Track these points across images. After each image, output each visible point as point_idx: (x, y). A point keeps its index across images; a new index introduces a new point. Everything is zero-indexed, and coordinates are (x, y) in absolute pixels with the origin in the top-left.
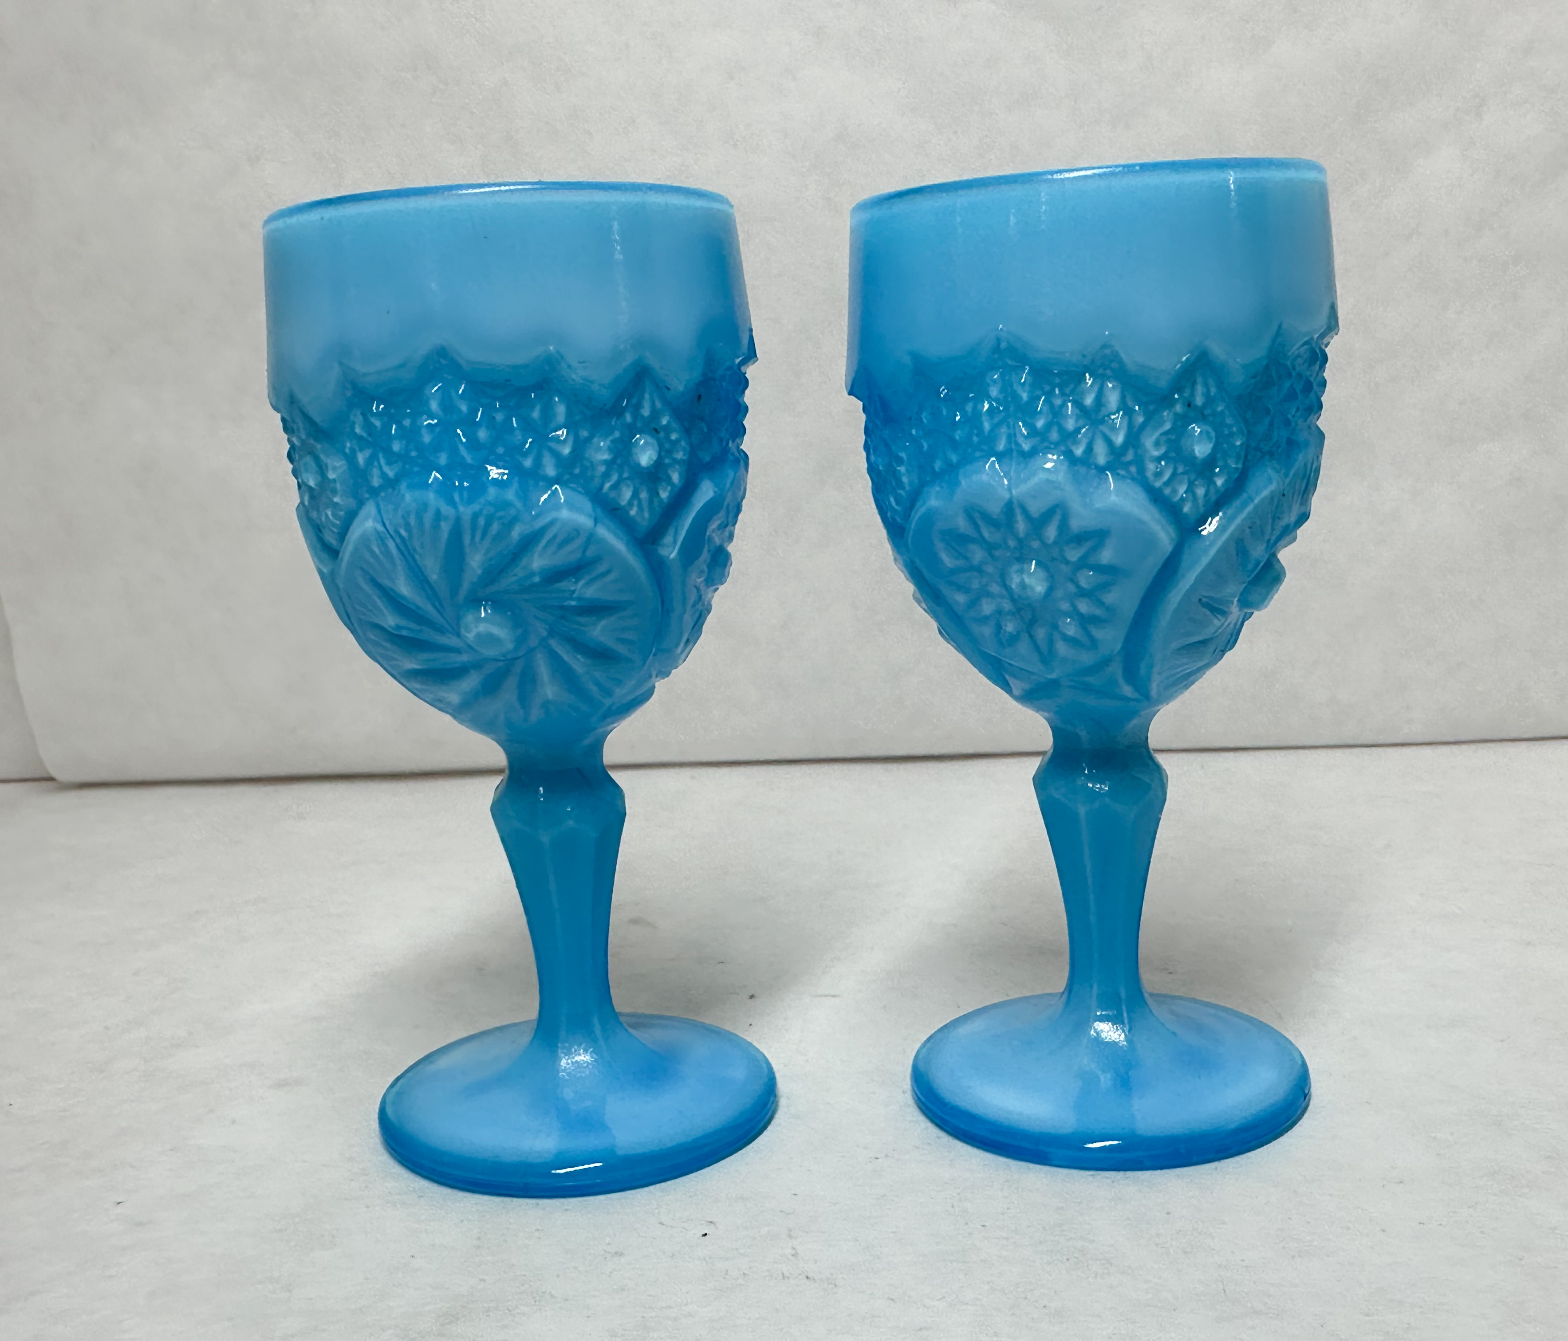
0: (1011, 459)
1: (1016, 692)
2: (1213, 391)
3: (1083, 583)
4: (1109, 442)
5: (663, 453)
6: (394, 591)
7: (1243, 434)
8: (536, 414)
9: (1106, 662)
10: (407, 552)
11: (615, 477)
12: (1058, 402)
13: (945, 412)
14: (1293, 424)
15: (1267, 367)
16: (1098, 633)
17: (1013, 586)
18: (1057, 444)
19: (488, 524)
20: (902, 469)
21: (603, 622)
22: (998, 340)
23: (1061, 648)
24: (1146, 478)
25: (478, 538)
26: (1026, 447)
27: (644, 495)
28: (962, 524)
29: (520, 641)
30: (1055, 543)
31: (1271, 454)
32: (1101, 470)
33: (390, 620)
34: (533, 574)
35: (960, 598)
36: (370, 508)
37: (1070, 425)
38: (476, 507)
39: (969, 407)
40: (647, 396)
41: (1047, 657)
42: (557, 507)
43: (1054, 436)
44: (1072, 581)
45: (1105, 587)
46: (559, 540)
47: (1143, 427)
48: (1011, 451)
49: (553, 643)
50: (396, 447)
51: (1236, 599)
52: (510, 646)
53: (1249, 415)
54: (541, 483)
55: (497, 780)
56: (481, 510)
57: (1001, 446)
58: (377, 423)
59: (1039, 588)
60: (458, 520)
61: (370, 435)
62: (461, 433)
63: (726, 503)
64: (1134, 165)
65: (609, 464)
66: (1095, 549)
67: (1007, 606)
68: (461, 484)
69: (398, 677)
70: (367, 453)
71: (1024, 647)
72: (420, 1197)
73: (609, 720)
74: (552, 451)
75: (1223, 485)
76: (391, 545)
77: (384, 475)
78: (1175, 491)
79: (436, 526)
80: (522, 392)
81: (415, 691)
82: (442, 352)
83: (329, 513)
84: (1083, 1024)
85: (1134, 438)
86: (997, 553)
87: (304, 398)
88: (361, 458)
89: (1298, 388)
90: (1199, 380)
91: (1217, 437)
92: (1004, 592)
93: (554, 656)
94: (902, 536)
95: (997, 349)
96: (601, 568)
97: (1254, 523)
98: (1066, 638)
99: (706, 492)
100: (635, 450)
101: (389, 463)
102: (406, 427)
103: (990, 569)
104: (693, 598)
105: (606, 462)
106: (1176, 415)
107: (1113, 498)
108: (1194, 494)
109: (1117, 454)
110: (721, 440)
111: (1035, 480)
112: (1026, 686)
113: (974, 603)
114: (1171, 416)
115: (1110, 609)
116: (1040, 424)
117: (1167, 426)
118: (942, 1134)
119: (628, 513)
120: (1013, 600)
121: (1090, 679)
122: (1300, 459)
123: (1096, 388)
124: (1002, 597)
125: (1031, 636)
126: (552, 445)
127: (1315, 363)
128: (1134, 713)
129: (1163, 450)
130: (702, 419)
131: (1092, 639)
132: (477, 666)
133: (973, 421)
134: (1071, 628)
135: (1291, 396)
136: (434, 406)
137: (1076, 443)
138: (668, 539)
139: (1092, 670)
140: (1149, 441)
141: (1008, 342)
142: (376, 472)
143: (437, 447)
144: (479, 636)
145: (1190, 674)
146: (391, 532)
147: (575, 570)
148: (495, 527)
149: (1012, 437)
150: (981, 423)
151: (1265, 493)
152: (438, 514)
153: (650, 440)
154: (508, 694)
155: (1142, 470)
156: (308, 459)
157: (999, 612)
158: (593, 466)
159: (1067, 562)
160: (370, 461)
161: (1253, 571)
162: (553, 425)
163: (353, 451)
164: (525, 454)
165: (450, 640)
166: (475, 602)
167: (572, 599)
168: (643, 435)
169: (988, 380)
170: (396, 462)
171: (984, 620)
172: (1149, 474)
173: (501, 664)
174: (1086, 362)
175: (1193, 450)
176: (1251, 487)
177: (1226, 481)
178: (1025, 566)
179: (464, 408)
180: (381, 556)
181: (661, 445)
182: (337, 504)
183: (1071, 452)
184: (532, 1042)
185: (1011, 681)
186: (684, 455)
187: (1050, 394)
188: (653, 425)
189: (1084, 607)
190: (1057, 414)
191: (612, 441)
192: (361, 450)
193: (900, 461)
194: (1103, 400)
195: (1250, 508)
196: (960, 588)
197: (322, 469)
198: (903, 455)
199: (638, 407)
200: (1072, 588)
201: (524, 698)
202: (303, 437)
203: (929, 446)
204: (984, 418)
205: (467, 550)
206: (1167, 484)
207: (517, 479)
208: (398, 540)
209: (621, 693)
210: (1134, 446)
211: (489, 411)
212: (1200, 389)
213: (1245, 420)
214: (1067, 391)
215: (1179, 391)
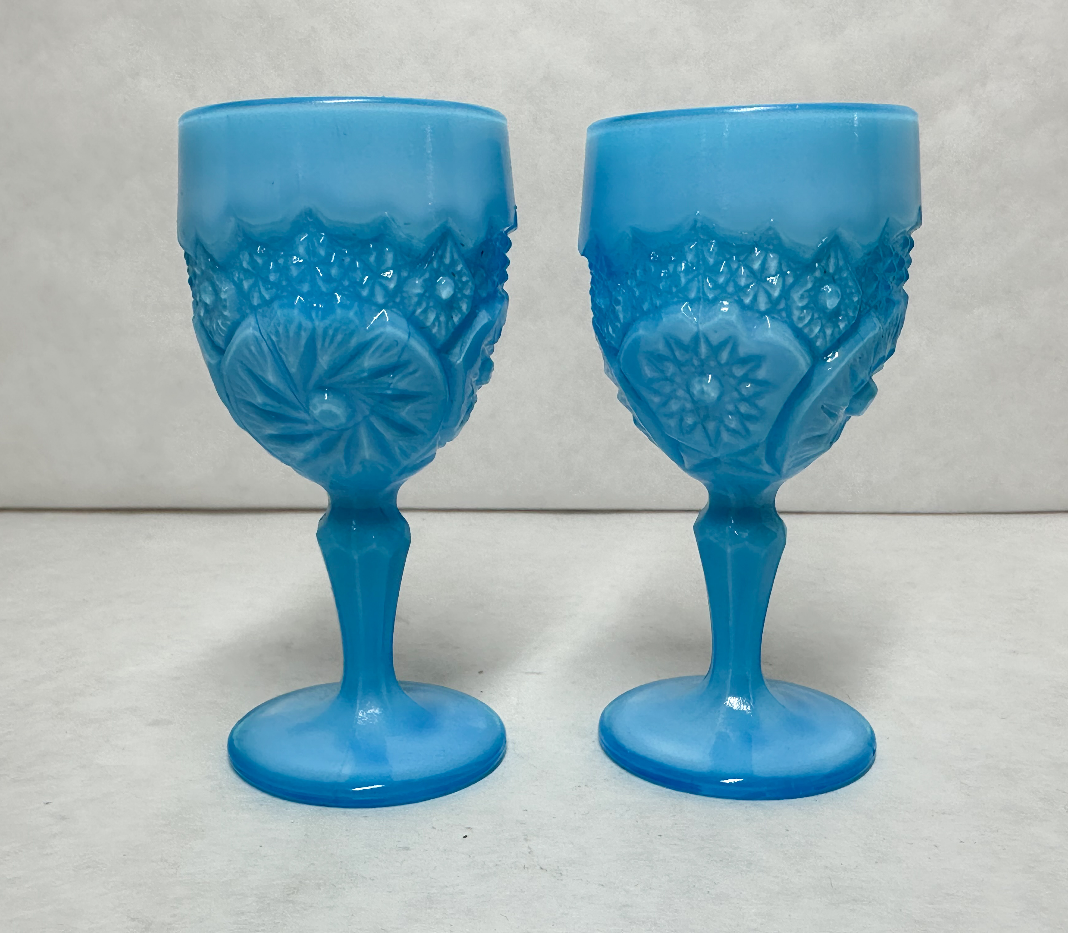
0: (699, 304)
1: (687, 465)
2: (841, 263)
3: (744, 392)
4: (769, 295)
5: (457, 290)
6: (263, 378)
7: (859, 293)
8: (372, 259)
9: (755, 447)
10: (275, 351)
11: (424, 305)
12: (735, 266)
13: (653, 270)
14: (891, 288)
15: (877, 248)
16: (752, 427)
17: (695, 392)
18: (732, 295)
19: (334, 336)
20: (619, 308)
21: (408, 408)
22: (696, 221)
23: (725, 437)
24: (793, 320)
25: (327, 344)
26: (711, 296)
27: (442, 319)
28: (661, 347)
29: (350, 417)
30: (727, 363)
31: (876, 308)
32: (763, 314)
33: (259, 399)
34: (363, 371)
35: (657, 400)
36: (251, 320)
37: (743, 282)
38: (327, 322)
39: (671, 267)
40: (448, 249)
41: (714, 441)
42: (384, 324)
43: (731, 289)
44: (736, 390)
45: (757, 395)
46: (383, 348)
47: (792, 286)
48: (700, 299)
49: (373, 419)
50: (272, 278)
51: (846, 407)
52: (343, 420)
53: (863, 280)
54: (373, 308)
55: (320, 515)
56: (330, 325)
57: (693, 295)
58: (259, 261)
59: (713, 394)
60: (314, 330)
61: (253, 268)
62: (319, 270)
63: (494, 327)
64: (795, 105)
65: (421, 296)
66: (754, 369)
67: (689, 406)
68: (318, 306)
69: (259, 439)
70: (251, 281)
71: (698, 435)
72: (261, 805)
73: (404, 475)
74: (382, 285)
75: (844, 328)
76: (264, 345)
77: (261, 297)
78: (811, 331)
79: (298, 334)
80: (364, 244)
81: (271, 450)
82: (309, 213)
83: (220, 322)
84: (721, 699)
85: (786, 293)
86: (684, 369)
87: (208, 242)
88: (246, 285)
89: (895, 263)
90: (832, 255)
91: (842, 296)
92: (687, 396)
93: (372, 429)
94: (616, 354)
95: (694, 227)
96: (411, 369)
97: (862, 355)
98: (728, 429)
99: (483, 318)
100: (437, 287)
101: (267, 289)
102: (280, 264)
103: (678, 379)
104: (469, 392)
105: (419, 295)
106: (816, 278)
107: (770, 334)
108: (824, 333)
109: (773, 305)
110: (494, 282)
111: (716, 319)
112: (696, 462)
113: (665, 404)
114: (813, 279)
115: (762, 411)
116: (721, 280)
117: (809, 286)
118: (623, 771)
119: (431, 331)
120: (694, 402)
121: (742, 459)
122: (895, 312)
123: (762, 258)
124: (686, 399)
125: (704, 428)
126: (384, 282)
127: (907, 247)
128: (767, 484)
129: (804, 303)
130: (483, 267)
131: (747, 431)
132: (319, 433)
133: (674, 277)
134: (733, 423)
135: (891, 269)
136: (301, 250)
137: (747, 295)
138: (457, 350)
139: (744, 452)
140: (796, 296)
141: (702, 223)
142: (256, 295)
143: (301, 281)
144: (323, 412)
145: (808, 459)
146: (266, 338)
147: (393, 369)
148: (339, 337)
149: (701, 290)
150: (680, 279)
151: (871, 335)
152: (300, 327)
153: (449, 280)
154: (338, 455)
155: (790, 315)
156: (206, 284)
157: (683, 410)
158: (410, 297)
159: (734, 377)
160: (252, 287)
161: (857, 388)
162: (383, 268)
163: (241, 281)
164: (363, 287)
165: (302, 415)
166: (321, 388)
167: (388, 388)
168: (445, 278)
169: (686, 248)
170: (271, 288)
171: (671, 415)
172: (795, 318)
173: (335, 433)
174: (756, 239)
175: (826, 303)
176: (862, 329)
177: (846, 325)
178: (704, 379)
179: (322, 252)
180: (256, 353)
181: (456, 285)
182: (226, 316)
183: (742, 301)
184: (338, 697)
185: (685, 458)
186: (471, 292)
187: (729, 261)
188: (451, 270)
189: (744, 408)
190: (733, 275)
191: (425, 281)
192: (246, 279)
193: (618, 303)
194: (767, 266)
195: (861, 344)
196: (656, 392)
197: (216, 292)
198: (620, 298)
199: (442, 257)
200: (735, 395)
201: (349, 457)
202: (203, 268)
203: (640, 293)
204: (682, 275)
205: (319, 352)
206: (806, 325)
207: (356, 304)
208: (269, 342)
209: (415, 458)
210: (785, 299)
211: (340, 255)
212: (832, 261)
213: (861, 284)
214: (742, 258)
215: (819, 261)
